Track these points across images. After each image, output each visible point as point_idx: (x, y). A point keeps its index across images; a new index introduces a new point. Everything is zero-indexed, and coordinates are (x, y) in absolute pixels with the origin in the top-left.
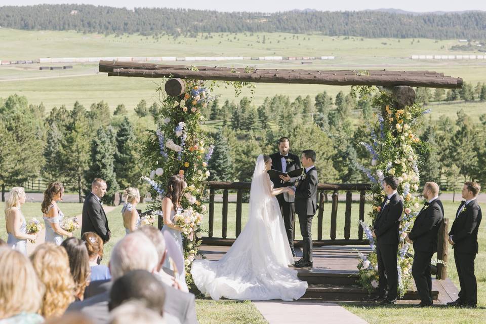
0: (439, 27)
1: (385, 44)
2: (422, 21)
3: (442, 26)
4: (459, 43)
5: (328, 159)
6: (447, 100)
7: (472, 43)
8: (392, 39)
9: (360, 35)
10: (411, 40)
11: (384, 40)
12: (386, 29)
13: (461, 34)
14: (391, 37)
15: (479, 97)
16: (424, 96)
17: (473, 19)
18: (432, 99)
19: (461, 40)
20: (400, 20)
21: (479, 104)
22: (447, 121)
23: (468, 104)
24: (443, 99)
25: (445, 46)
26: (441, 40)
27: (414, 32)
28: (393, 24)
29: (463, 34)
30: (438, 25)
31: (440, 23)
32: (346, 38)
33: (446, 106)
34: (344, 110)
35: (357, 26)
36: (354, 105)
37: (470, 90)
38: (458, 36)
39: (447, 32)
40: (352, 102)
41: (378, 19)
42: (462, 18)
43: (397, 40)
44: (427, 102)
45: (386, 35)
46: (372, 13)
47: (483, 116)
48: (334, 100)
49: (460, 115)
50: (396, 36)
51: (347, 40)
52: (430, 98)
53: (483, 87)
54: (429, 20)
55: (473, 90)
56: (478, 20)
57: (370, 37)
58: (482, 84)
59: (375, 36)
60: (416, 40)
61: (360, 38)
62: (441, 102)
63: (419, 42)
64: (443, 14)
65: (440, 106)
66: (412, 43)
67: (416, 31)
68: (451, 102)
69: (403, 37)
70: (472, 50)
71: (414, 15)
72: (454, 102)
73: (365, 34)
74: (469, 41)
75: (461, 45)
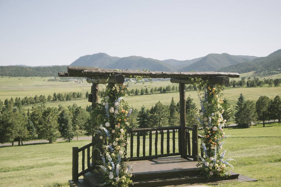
0: (43, 72)
1: (20, 79)
2: (35, 70)
3: (44, 72)
4: (51, 78)
5: (25, 126)
6: (53, 101)
7: (56, 78)
8: (23, 77)
9: (8, 76)
10: (31, 77)
11: (20, 78)
12: (20, 73)
13: (52, 75)
14: (22, 76)
15: (65, 99)
16: (43, 100)
17: (56, 69)
18: (46, 101)
19: (52, 77)
20: (26, 69)
21: (66, 102)
22: (55, 109)
23: (61, 102)
24: (51, 100)
25: (46, 80)
26: (44, 77)
27: (32, 74)
28: (23, 71)
29: (52, 74)
30: (42, 71)
31: (43, 71)
32: (2, 77)
33: (52, 103)
34: (9, 107)
35: (7, 72)
36: (13, 105)
37: (62, 97)
38: (51, 76)
39: (46, 74)
40: (12, 103)
41: (16, 69)
42: (52, 69)
43: (25, 78)
44: (45, 102)
45: (20, 76)
46: (13, 67)
47: (69, 106)
48: (4, 103)
49: (60, 106)
50: (24, 76)
51: (2, 78)
52: (45, 100)
53: (67, 95)
54: (38, 69)
55: (63, 96)
56: (59, 69)
57: (13, 77)
58: (66, 94)
59: (15, 76)
60: (33, 77)
61: (8, 77)
62: (50, 102)
63: (34, 78)
64: (43, 67)
65: (50, 103)
66: (31, 79)
67: (33, 74)
68: (54, 101)
69: (28, 76)
70: (57, 81)
71: (32, 67)
72: (56, 101)
73: (10, 75)
74: (55, 77)
75: (52, 79)
